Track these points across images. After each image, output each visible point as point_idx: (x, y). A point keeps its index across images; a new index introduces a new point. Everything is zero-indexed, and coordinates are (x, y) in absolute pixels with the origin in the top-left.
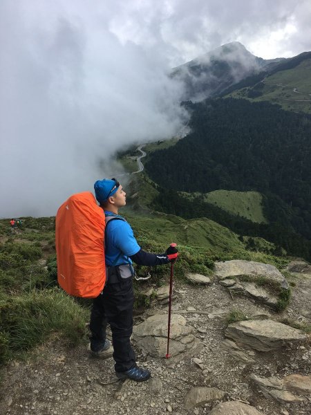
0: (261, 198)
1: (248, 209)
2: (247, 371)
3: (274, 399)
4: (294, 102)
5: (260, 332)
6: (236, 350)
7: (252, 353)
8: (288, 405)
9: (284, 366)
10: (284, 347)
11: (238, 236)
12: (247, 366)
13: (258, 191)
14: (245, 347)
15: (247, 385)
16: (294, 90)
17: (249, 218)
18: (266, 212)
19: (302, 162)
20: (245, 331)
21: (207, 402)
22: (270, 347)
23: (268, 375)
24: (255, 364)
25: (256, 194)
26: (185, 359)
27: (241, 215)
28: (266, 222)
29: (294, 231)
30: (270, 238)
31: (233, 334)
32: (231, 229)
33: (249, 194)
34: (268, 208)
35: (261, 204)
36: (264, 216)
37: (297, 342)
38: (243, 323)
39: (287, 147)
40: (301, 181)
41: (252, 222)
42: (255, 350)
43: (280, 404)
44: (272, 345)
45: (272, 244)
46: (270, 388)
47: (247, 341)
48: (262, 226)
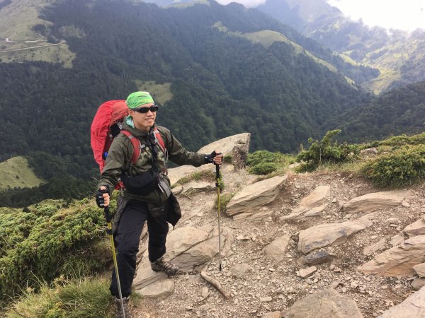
0: (26, 160)
1: (17, 177)
2: (275, 219)
3: (313, 216)
4: (12, 53)
5: (258, 192)
6: (250, 216)
7: (265, 208)
8: (324, 212)
9: (292, 200)
10: (283, 188)
11: (22, 209)
12: (272, 217)
13: (19, 154)
14: (255, 210)
15: (287, 225)
16: (7, 40)
17: (22, 186)
18: (38, 173)
19: (50, 110)
20: (247, 199)
21: (287, 246)
22: (274, 196)
23: (289, 211)
24: (274, 212)
25: (19, 158)
26: (232, 243)
27: (12, 187)
28: (44, 182)
29: (75, 179)
30: (56, 195)
31: (238, 209)
32: (10, 206)
33: (11, 162)
34: (38, 167)
35: (30, 167)
36: (38, 177)
37: (287, 181)
38: (235, 198)
39: (28, 99)
40: (59, 129)
41: (29, 189)
42: (266, 205)
43: (319, 216)
44: (274, 193)
45: (62, 200)
46: (302, 214)
47: (255, 204)
48: (42, 187)
